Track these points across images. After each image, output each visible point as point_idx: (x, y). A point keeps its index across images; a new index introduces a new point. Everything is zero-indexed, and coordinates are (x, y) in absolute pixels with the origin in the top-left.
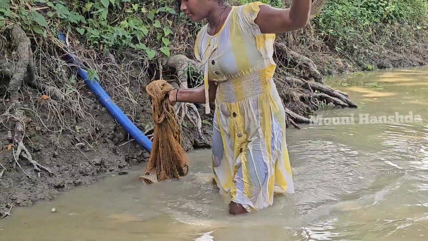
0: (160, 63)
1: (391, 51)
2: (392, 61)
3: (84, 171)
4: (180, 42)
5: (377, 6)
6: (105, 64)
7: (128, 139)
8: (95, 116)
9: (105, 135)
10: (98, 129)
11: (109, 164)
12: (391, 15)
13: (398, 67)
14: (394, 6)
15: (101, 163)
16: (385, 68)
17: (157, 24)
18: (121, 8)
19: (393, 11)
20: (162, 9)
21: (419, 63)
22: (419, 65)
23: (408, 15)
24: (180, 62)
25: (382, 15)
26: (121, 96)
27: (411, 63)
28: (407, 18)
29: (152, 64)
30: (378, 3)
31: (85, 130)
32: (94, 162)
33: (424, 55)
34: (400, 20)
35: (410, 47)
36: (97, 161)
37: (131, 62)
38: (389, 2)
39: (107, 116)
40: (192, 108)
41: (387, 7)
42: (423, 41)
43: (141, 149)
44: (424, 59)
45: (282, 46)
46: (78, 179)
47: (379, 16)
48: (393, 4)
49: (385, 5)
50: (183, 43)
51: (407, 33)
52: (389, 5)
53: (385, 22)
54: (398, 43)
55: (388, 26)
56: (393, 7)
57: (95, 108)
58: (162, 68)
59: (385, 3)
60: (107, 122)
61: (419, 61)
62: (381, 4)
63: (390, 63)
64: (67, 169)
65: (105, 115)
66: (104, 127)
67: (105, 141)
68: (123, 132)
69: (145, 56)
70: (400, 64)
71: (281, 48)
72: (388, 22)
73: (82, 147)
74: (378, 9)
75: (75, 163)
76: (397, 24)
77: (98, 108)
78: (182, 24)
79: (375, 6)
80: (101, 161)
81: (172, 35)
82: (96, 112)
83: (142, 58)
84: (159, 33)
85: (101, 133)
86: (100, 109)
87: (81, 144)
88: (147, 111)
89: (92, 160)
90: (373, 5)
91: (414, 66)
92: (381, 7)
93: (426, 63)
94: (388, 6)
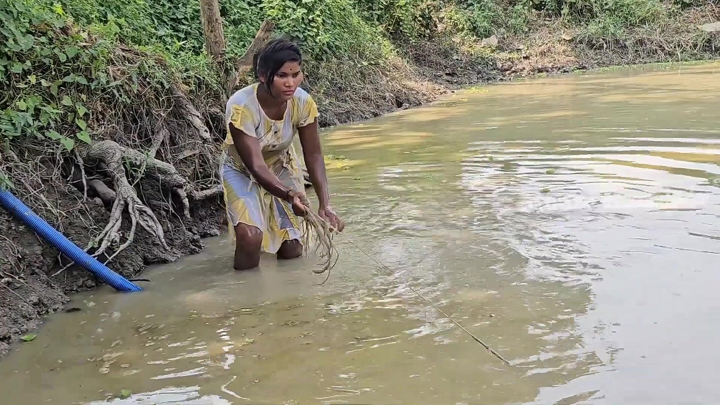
0: (78, 154)
1: (334, 100)
2: (337, 115)
3: (27, 314)
4: (99, 122)
5: (304, 36)
6: (8, 165)
7: (61, 265)
8: (11, 239)
9: (32, 263)
10: (21, 257)
11: (50, 302)
12: (325, 48)
13: (346, 122)
14: (328, 35)
15: (39, 301)
16: (329, 125)
17: (67, 101)
18: (7, 82)
19: (327, 42)
20: (68, 79)
21: (373, 114)
22: (373, 116)
23: (346, 46)
24: (110, 151)
25: (313, 49)
26: (39, 207)
27: (362, 114)
28: (346, 51)
29: (66, 157)
30: (304, 32)
31: (6, 260)
32: (30, 301)
33: (377, 102)
34: (338, 54)
35: (357, 92)
36: (35, 299)
37: (38, 158)
38: (319, 30)
39: (29, 237)
40: (145, 212)
41: (319, 38)
42: (371, 82)
43: (81, 277)
44: (378, 107)
45: (217, 112)
46: (23, 326)
47: (309, 52)
48: (325, 33)
49: (315, 34)
50: (103, 124)
51: (350, 73)
52: (320, 34)
53: (318, 59)
54: (340, 88)
55: (323, 64)
56: (326, 36)
57: (10, 228)
58: (82, 162)
59: (315, 32)
60: (30, 245)
61: (372, 111)
62: (309, 33)
63: (335, 117)
64: (5, 315)
65: (25, 236)
66: (27, 252)
67: (31, 272)
68: (50, 257)
69: (55, 148)
70: (348, 118)
71: (214, 115)
72: (322, 60)
73: (9, 283)
74: (306, 40)
75: (12, 306)
76: (334, 60)
77: (13, 228)
78: (97, 97)
79: (301, 36)
80: (39, 299)
81: (86, 114)
82: (11, 233)
83: (51, 151)
84: (69, 114)
85: (25, 262)
86: (16, 229)
87: (7, 279)
88: (76, 224)
89: (28, 299)
90: (299, 35)
91: (366, 118)
92: (309, 38)
93: (381, 113)
94: (320, 36)
